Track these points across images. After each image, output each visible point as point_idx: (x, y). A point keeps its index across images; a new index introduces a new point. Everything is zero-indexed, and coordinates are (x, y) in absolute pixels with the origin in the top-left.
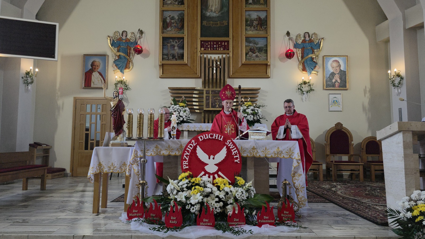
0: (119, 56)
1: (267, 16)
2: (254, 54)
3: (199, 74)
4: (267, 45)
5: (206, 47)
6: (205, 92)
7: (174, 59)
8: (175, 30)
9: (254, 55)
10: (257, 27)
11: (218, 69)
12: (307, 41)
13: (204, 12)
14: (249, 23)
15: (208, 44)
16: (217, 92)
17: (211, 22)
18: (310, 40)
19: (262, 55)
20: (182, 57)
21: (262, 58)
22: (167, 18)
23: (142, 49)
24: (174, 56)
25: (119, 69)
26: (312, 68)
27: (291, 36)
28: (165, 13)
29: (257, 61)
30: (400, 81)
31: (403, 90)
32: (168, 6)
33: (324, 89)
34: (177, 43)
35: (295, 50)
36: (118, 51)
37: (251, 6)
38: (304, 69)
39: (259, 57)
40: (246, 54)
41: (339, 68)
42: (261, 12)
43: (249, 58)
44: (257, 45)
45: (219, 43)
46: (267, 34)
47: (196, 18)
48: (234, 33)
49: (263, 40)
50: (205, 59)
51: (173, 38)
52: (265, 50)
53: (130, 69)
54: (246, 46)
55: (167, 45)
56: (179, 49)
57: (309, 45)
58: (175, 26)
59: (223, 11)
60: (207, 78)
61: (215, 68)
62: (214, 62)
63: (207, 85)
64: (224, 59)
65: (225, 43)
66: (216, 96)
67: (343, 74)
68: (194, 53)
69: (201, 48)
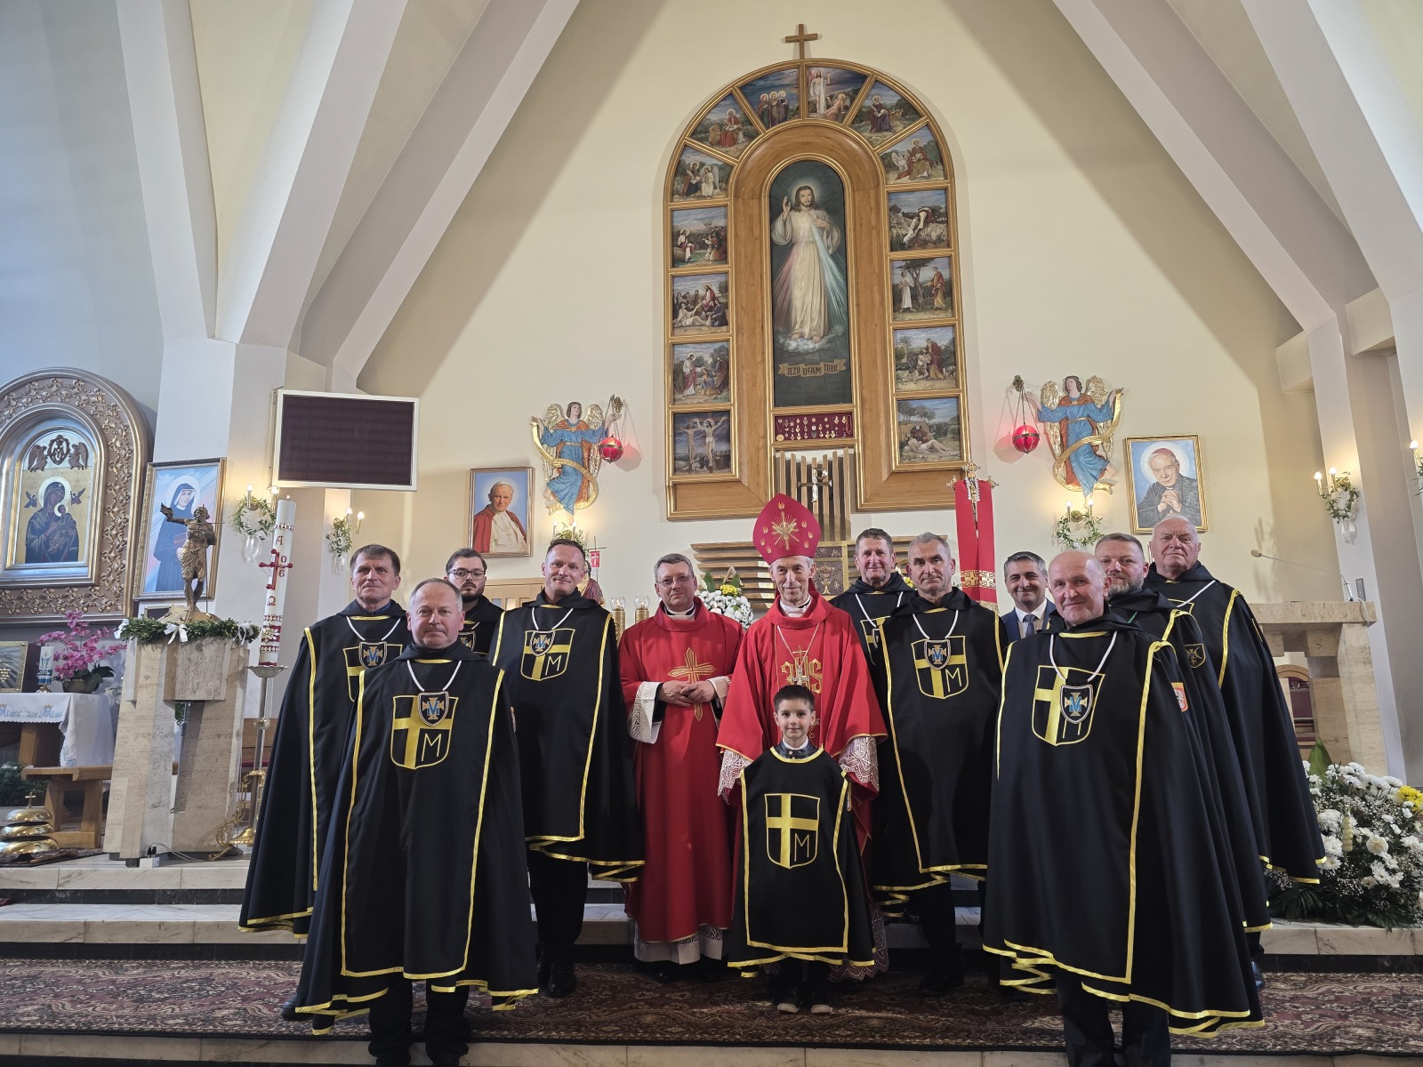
0: (562, 469)
2: (923, 443)
4: (958, 417)
5: (789, 433)
7: (705, 468)
8: (705, 394)
9: (924, 446)
10: (928, 370)
11: (826, 490)
12: (1074, 399)
13: (782, 340)
14: (906, 362)
15: (796, 424)
16: (822, 551)
17: (802, 366)
18: (1085, 394)
19: (946, 447)
20: (725, 461)
21: (947, 453)
22: (683, 362)
23: (620, 446)
24: (703, 462)
25: (560, 502)
26: (1095, 473)
27: (1026, 390)
28: (677, 349)
29: (933, 461)
30: (1351, 500)
31: (1363, 527)
32: (687, 333)
34: (711, 427)
35: (1040, 428)
36: (560, 455)
37: (908, 316)
38: (1070, 479)
39: (937, 451)
40: (902, 445)
41: (1174, 470)
42: (938, 329)
43: (911, 454)
44: (930, 418)
45: (826, 420)
46: (959, 387)
47: (759, 359)
48: (864, 391)
49: (948, 405)
50: (788, 463)
51: (702, 415)
52: (953, 431)
53: (591, 500)
54: (900, 423)
55: (687, 433)
56: (716, 442)
57: (1080, 414)
58: (705, 382)
59: (831, 336)
61: (815, 488)
62: (814, 472)
65: (840, 419)
67: (1188, 489)
68: (758, 450)
69: (776, 436)
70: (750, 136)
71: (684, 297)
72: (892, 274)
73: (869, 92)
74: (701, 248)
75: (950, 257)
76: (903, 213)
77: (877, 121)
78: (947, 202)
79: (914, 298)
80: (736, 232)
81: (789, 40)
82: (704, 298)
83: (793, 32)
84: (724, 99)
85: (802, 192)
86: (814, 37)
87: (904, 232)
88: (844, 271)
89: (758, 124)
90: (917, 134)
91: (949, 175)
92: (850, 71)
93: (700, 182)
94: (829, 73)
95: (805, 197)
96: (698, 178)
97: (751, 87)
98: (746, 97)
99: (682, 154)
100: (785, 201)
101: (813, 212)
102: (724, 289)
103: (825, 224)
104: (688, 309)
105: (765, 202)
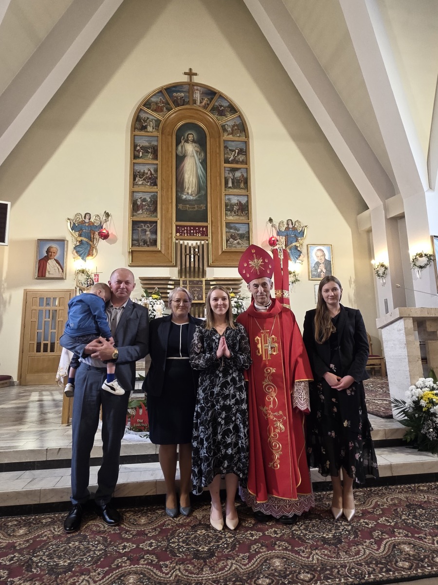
0: (81, 242)
1: (248, 201)
2: (235, 240)
3: (174, 262)
4: (249, 232)
5: (182, 233)
6: (181, 283)
7: (146, 245)
8: (146, 214)
9: (235, 242)
10: (238, 212)
11: (197, 257)
12: (291, 228)
13: (179, 195)
14: (229, 208)
15: (185, 229)
16: (195, 282)
17: (188, 206)
18: (294, 227)
19: (244, 243)
20: (155, 242)
21: (244, 245)
22: (137, 199)
23: (108, 233)
24: (145, 242)
25: (80, 256)
26: (297, 256)
28: (135, 194)
29: (239, 248)
30: (385, 270)
31: (388, 280)
33: (309, 280)
34: (149, 228)
36: (80, 235)
37: (231, 190)
39: (240, 244)
40: (227, 241)
41: (324, 257)
42: (242, 196)
43: (230, 245)
44: (238, 231)
45: (197, 228)
46: (249, 220)
47: (170, 201)
48: (213, 218)
49: (245, 226)
50: (181, 245)
51: (145, 222)
52: (246, 237)
53: (94, 256)
54: (226, 232)
55: (138, 229)
56: (151, 234)
57: (293, 233)
58: (147, 209)
59: (200, 195)
60: (184, 267)
61: (192, 256)
62: (192, 249)
63: (183, 274)
64: (203, 245)
65: (203, 229)
66: (194, 287)
67: (328, 264)
68: (169, 239)
69: (176, 234)
70: (169, 110)
71: (139, 172)
72: (225, 173)
73: (217, 99)
74: (147, 153)
75: (247, 169)
76: (230, 150)
77: (220, 112)
78: (246, 147)
79: (233, 183)
80: (161, 148)
81: (185, 74)
82: (147, 173)
83: (187, 71)
84: (158, 93)
85: (190, 136)
86: (196, 74)
87: (230, 157)
88: (206, 169)
89: (172, 105)
90: (236, 119)
91: (247, 136)
92: (210, 90)
93: (146, 126)
94: (202, 89)
95: (191, 138)
96: (146, 124)
97: (170, 90)
98: (167, 93)
99: (139, 112)
100: (182, 138)
101: (194, 144)
102: (156, 171)
103: (199, 150)
104: (140, 177)
105: (174, 137)
